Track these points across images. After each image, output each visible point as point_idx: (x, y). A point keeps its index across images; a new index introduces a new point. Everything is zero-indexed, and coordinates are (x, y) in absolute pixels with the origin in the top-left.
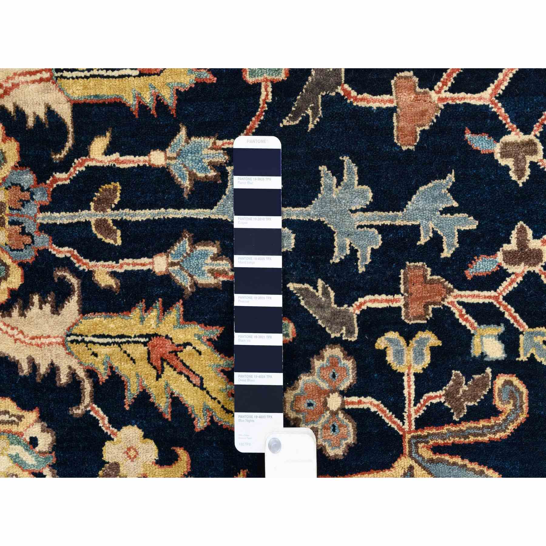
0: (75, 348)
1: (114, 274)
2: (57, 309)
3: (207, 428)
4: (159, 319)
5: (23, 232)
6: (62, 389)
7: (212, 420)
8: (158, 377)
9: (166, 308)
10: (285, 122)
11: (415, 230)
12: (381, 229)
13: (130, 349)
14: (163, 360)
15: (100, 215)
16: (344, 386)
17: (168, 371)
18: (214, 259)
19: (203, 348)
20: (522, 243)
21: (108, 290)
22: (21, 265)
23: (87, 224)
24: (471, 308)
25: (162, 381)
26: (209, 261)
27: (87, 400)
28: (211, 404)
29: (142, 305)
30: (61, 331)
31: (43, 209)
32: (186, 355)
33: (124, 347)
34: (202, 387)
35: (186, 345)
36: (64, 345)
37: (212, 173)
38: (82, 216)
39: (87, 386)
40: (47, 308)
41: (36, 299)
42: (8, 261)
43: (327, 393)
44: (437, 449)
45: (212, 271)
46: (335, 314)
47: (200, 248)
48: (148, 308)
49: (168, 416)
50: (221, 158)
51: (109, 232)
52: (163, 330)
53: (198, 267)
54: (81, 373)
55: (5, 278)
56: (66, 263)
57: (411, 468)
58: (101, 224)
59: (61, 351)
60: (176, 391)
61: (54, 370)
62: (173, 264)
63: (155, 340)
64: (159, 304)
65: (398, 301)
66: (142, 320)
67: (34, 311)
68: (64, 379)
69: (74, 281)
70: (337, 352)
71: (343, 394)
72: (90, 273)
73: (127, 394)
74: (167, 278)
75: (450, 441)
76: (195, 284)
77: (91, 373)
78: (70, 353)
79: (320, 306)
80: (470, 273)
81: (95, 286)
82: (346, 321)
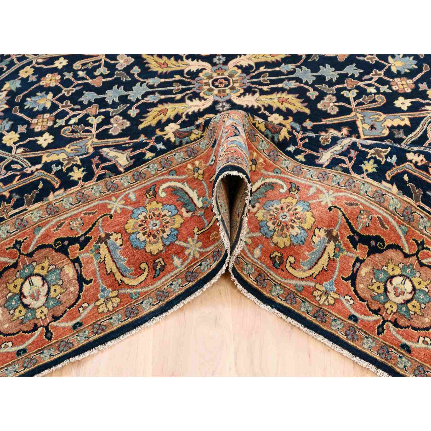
0: (258, 102)
1: (268, 88)
3: (297, 112)
5: (243, 83)
10: (310, 60)
11: (347, 74)
12: (338, 74)
13: (274, 100)
15: (263, 79)
16: (334, 101)
17: (284, 103)
18: (295, 83)
20: (376, 72)
29: (276, 93)
31: (248, 79)
34: (294, 105)
37: (292, 70)
40: (251, 95)
42: (240, 88)
43: (329, 103)
44: (362, 110)
46: (329, 89)
50: (294, 67)
51: (266, 81)
53: (291, 85)
56: (255, 87)
57: (356, 114)
58: (264, 80)
59: (255, 102)
65: (345, 85)
68: (256, 107)
69: (258, 90)
70: (331, 96)
71: (334, 103)
75: (366, 108)
77: (263, 106)
79: (324, 88)
80: (363, 79)
82: (332, 90)
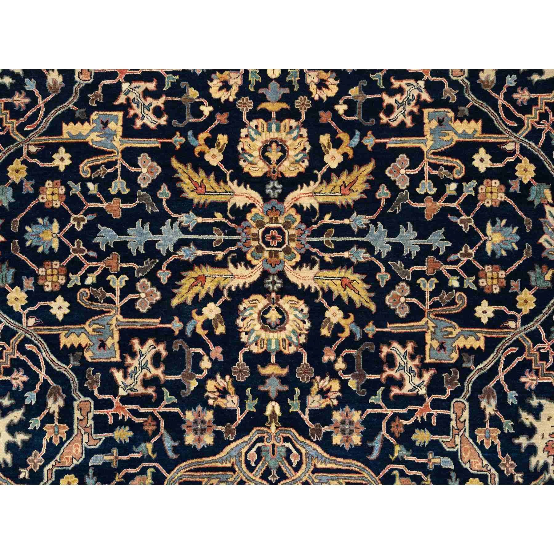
2: (311, 268)
4: (345, 272)
6: (312, 293)
7: (362, 304)
8: (344, 290)
9: (348, 268)
14: (346, 285)
19: (359, 282)
21: (329, 262)
22: (300, 254)
23: (323, 241)
24: (449, 271)
25: (345, 292)
26: (362, 254)
27: (320, 297)
28: (362, 299)
30: (313, 275)
32: (354, 284)
33: (334, 281)
35: (354, 281)
36: (314, 280)
38: (321, 239)
39: (321, 293)
41: (305, 265)
45: (363, 257)
47: (360, 250)
48: (342, 268)
49: (347, 303)
52: (346, 276)
54: (319, 289)
55: (295, 258)
60: (350, 295)
61: (310, 288)
62: (350, 255)
63: (343, 279)
64: (345, 267)
66: (340, 272)
67: (304, 269)
72: (323, 257)
73: (334, 296)
74: (348, 259)
76: (358, 261)
78: (316, 282)
81: (325, 261)
